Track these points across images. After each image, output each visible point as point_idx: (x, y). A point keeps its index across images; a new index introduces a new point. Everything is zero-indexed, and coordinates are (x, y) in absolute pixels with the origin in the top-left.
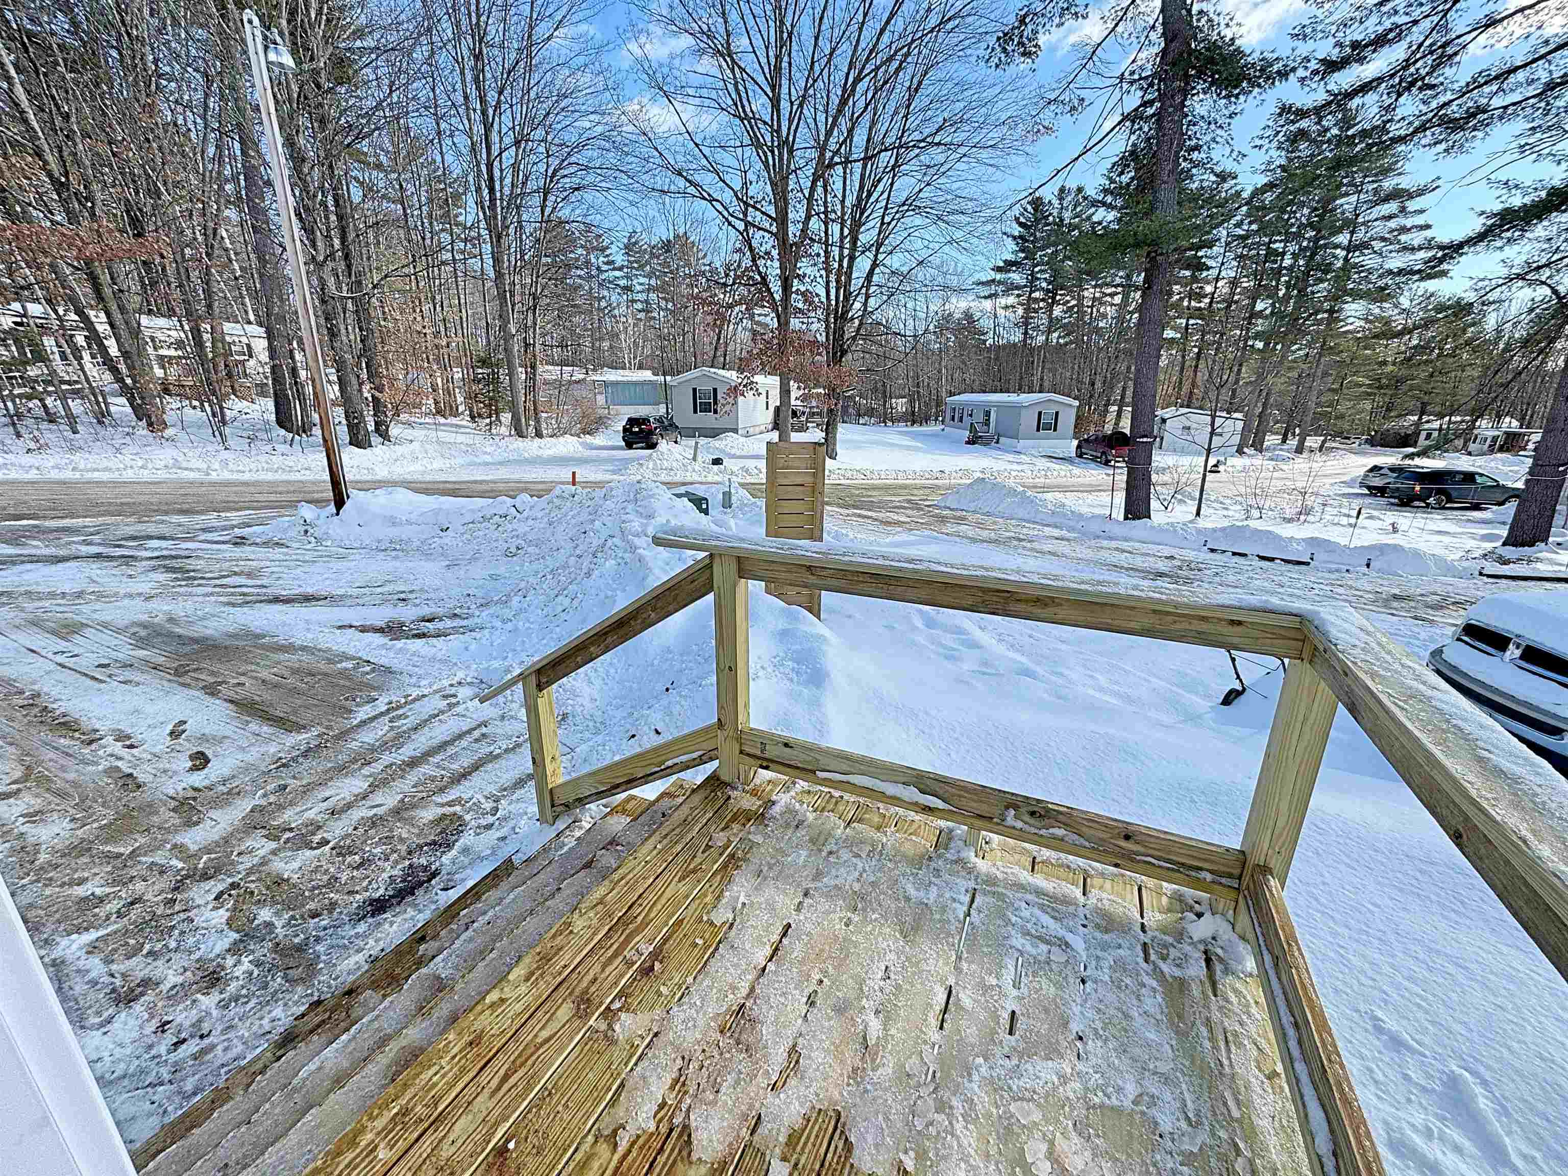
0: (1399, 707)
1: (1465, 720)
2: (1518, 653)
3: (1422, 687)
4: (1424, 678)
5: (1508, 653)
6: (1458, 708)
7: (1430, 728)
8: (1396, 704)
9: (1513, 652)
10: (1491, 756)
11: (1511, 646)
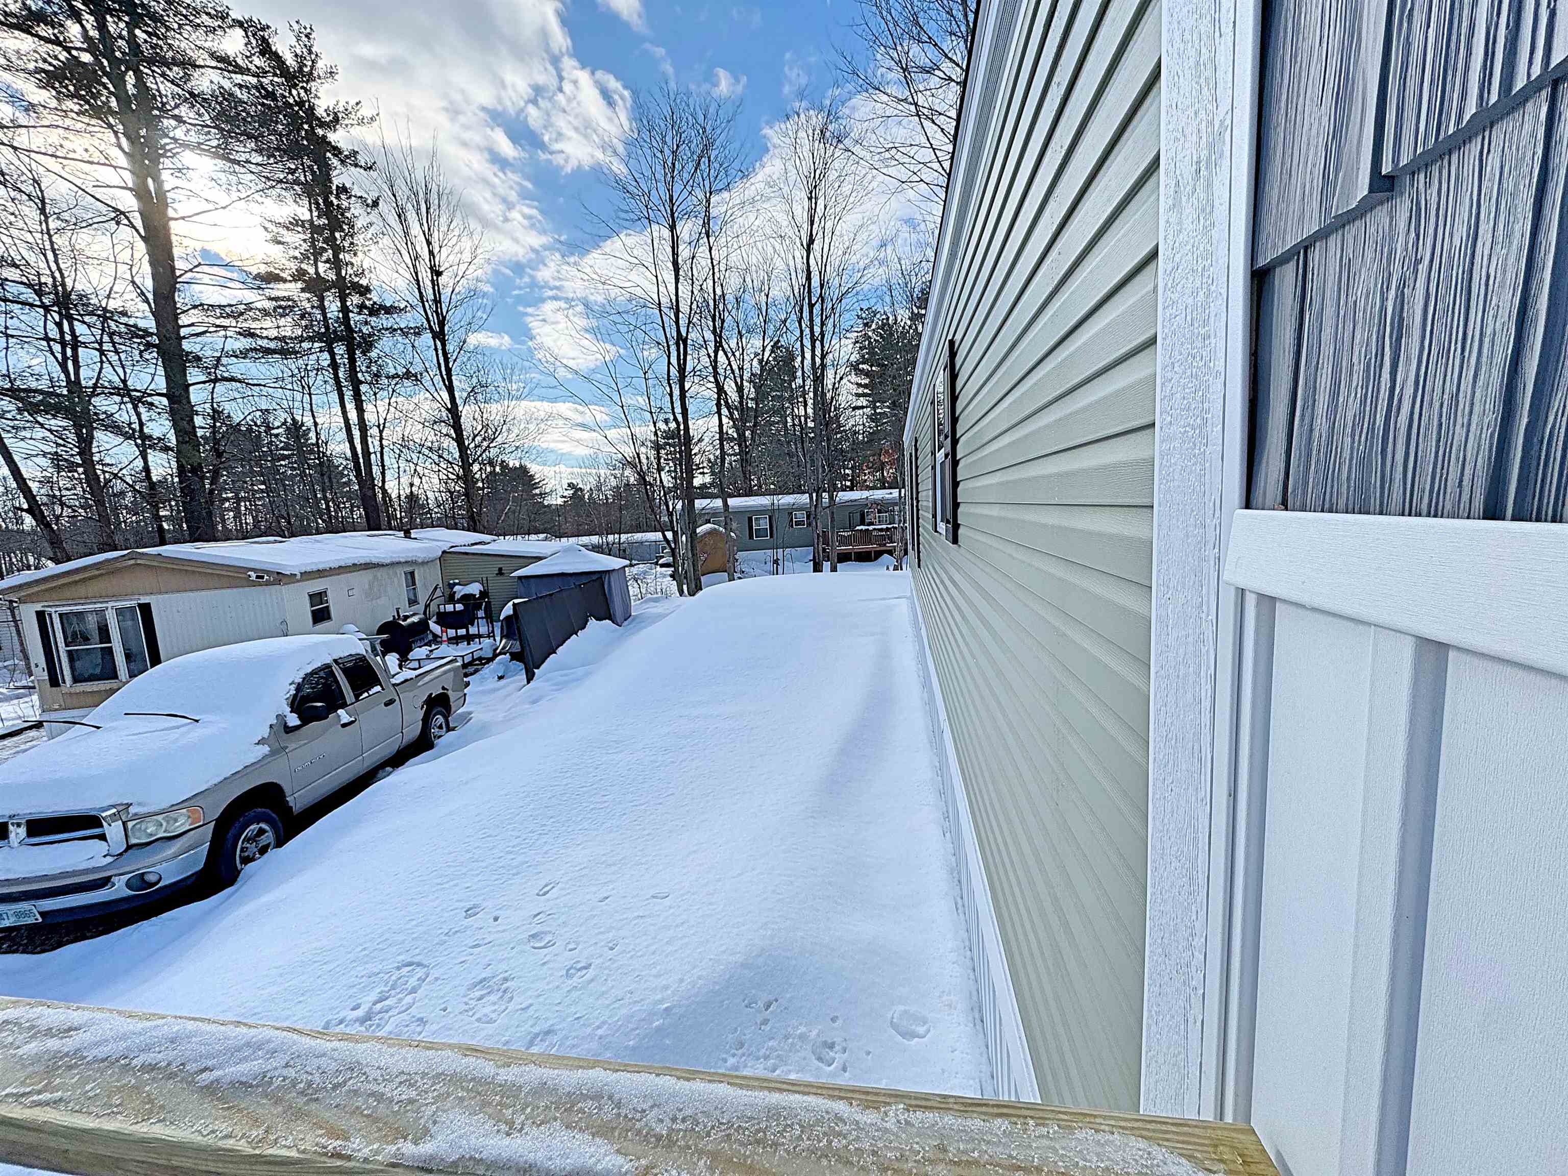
0: (47, 1103)
1: (148, 1049)
2: (22, 831)
3: (53, 1044)
4: (43, 1024)
5: (12, 836)
6: (124, 1037)
7: (116, 1100)
8: (39, 1104)
9: (17, 833)
10: (217, 1073)
11: (11, 828)
